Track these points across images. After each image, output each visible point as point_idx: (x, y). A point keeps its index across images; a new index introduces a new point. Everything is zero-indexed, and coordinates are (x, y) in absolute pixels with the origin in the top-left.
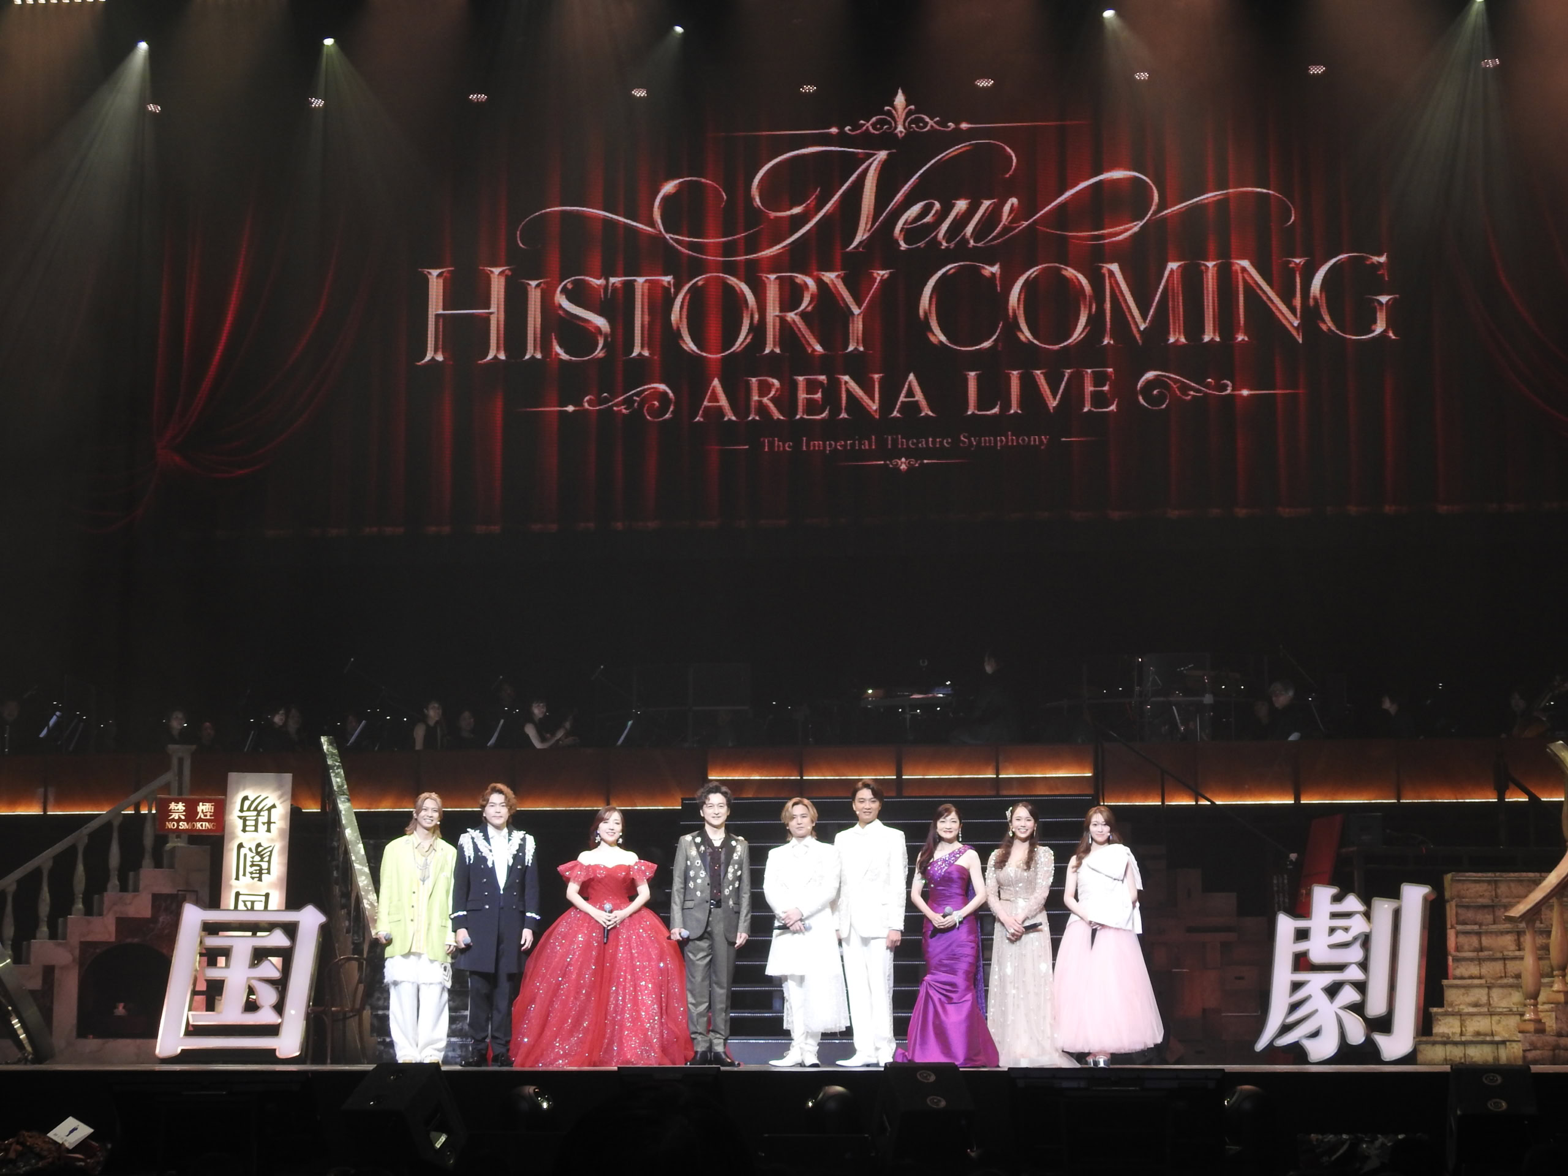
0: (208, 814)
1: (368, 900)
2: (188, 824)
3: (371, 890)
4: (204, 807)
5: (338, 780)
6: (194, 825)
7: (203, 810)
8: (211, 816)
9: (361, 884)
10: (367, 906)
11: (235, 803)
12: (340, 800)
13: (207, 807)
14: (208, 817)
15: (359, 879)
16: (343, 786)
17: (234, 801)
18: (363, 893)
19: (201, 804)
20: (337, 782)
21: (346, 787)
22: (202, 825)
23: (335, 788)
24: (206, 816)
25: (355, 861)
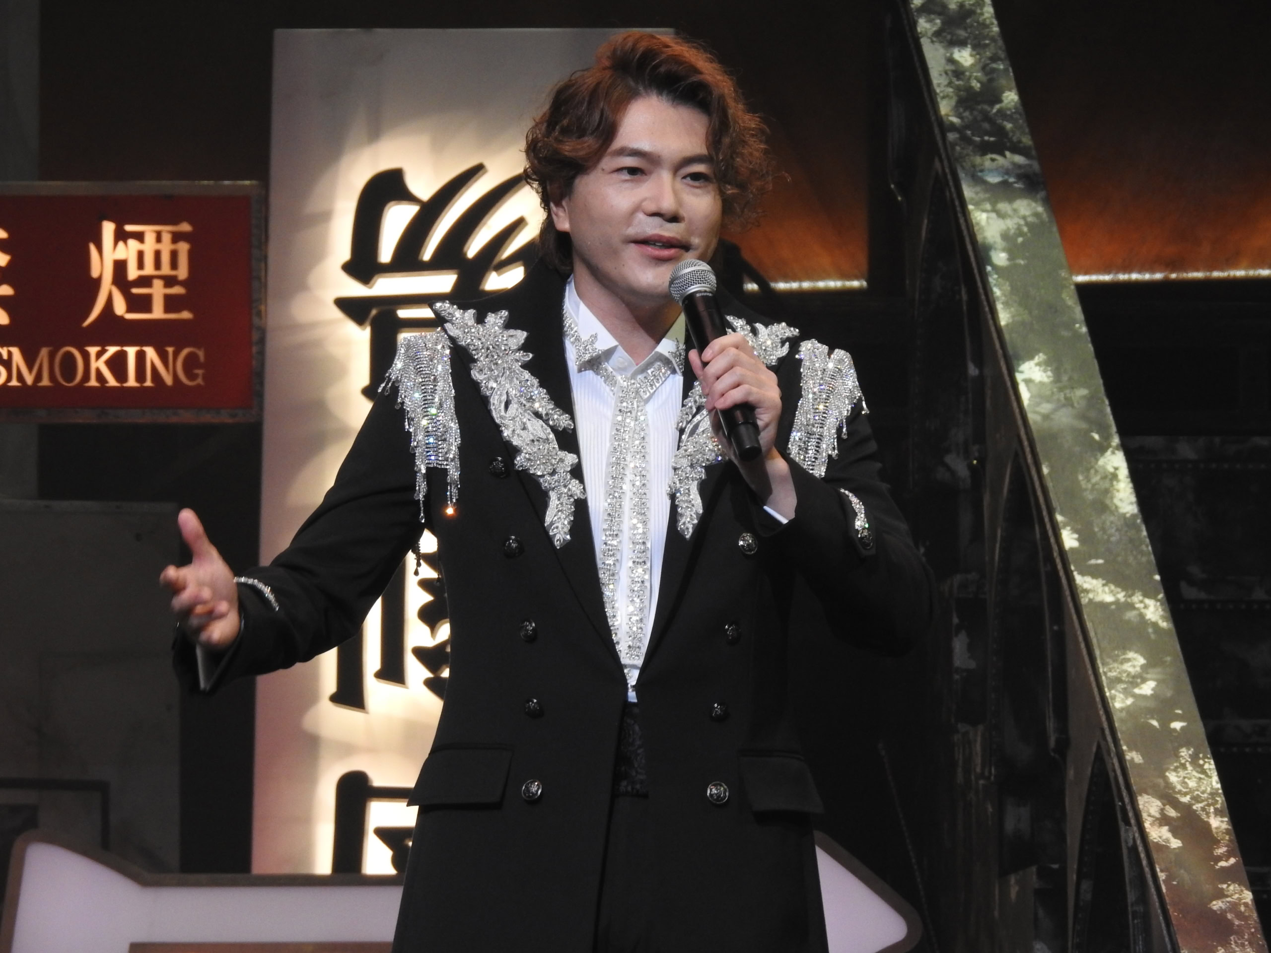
0: (158, 291)
1: (1168, 796)
2: (30, 359)
3: (1183, 739)
4: (128, 251)
5: (965, 57)
6: (69, 364)
7: (120, 267)
8: (171, 303)
9: (1119, 701)
10: (1158, 834)
11: (325, 217)
12: (977, 180)
13: (149, 246)
14: (158, 312)
15: (1108, 671)
16: (992, 95)
17: (313, 206)
18: (1133, 757)
19: (108, 229)
20: (958, 72)
21: (1011, 97)
22: (117, 364)
23: (945, 108)
24: (141, 303)
25: (1083, 555)
